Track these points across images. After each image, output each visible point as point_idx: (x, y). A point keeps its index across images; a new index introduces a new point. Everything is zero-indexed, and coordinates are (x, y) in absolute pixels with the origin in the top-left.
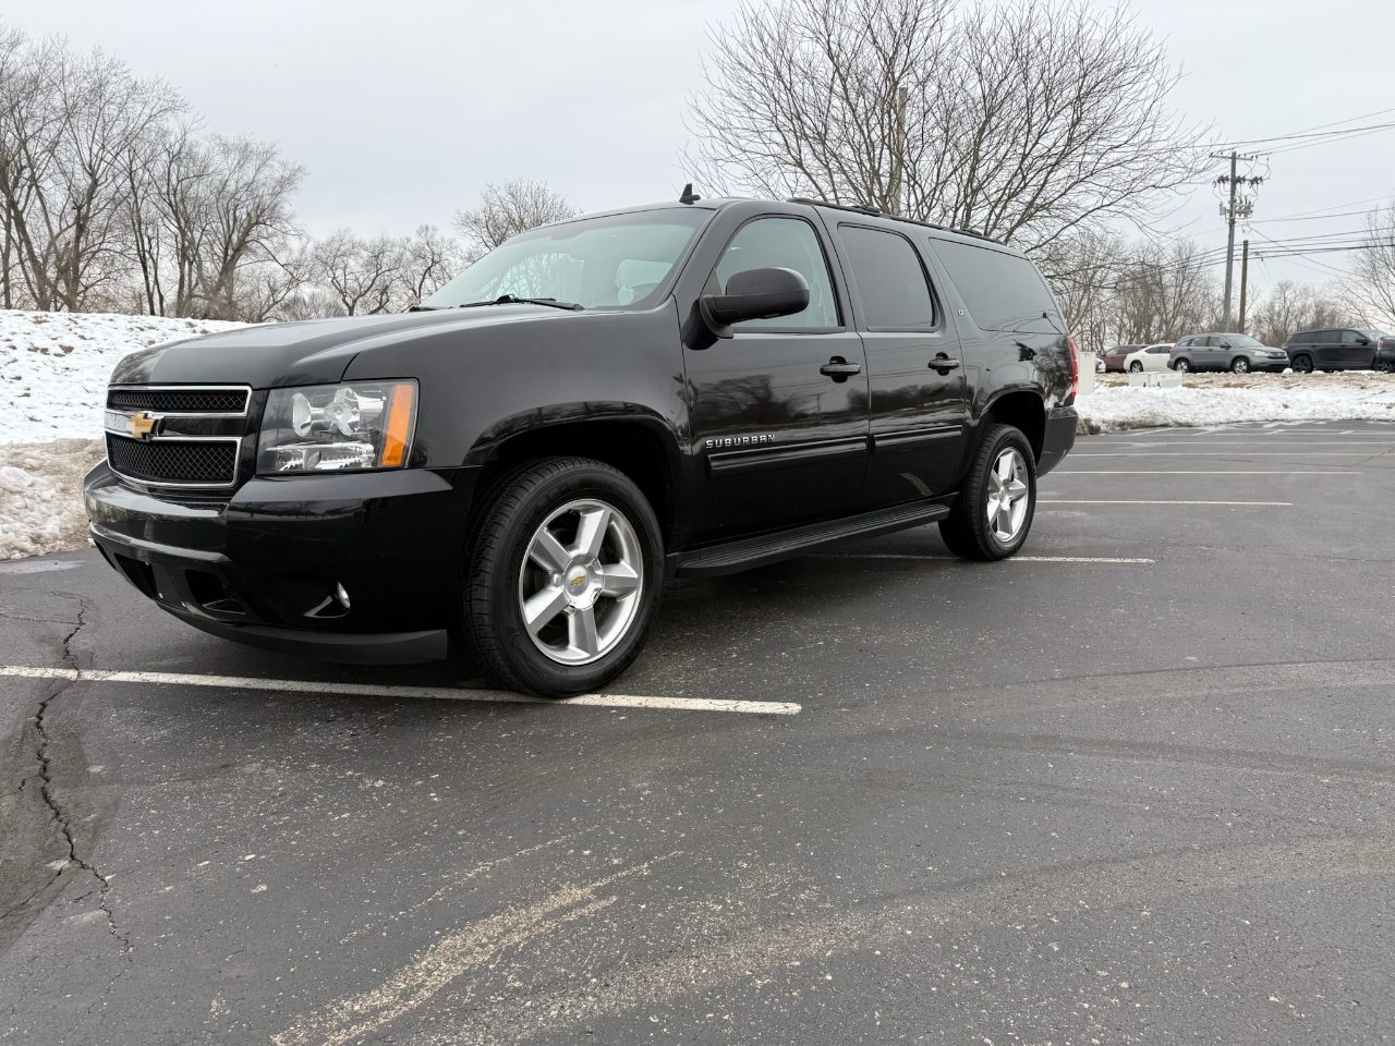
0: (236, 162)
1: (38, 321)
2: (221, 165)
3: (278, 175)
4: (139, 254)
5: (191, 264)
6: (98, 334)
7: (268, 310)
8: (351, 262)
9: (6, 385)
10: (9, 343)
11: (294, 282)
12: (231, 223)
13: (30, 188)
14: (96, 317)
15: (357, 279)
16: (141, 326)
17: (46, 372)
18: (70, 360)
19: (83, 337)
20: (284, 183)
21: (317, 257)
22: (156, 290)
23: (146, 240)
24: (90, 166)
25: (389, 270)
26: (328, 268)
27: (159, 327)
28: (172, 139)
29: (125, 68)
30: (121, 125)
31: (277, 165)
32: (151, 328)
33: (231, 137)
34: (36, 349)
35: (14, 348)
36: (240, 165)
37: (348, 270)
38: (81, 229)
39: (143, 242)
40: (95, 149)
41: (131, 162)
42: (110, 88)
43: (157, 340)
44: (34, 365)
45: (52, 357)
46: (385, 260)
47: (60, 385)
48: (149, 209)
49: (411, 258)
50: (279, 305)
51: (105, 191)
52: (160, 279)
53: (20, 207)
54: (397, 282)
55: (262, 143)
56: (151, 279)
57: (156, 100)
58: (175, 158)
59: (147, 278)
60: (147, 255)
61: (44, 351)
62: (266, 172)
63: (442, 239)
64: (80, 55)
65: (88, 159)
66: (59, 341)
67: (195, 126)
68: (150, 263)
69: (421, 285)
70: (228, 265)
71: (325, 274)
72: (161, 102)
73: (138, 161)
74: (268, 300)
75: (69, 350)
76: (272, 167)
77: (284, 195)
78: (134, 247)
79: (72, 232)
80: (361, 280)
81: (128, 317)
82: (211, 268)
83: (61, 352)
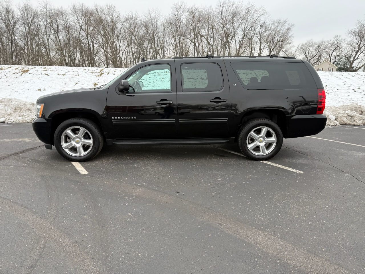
3: (286, 28)
8: (311, 49)
15: (312, 54)
20: (288, 30)
21: (302, 48)
25: (323, 50)
26: (304, 51)
28: (262, 22)
29: (254, 6)
31: (286, 25)
33: (276, 19)
37: (310, 51)
42: (250, 12)
46: (321, 47)
49: (330, 46)
54: (325, 53)
55: (284, 20)
62: (284, 27)
63: (342, 39)
64: (245, 4)
67: (268, 18)
69: (332, 54)
71: (303, 53)
72: (261, 13)
80: (313, 54)
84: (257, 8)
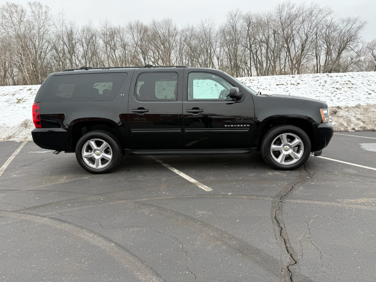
0: (346, 24)
1: (293, 77)
2: (341, 26)
3: (358, 26)
4: (316, 55)
5: (329, 55)
6: (305, 80)
7: (349, 65)
9: (286, 93)
10: (287, 83)
11: (359, 56)
12: (342, 42)
13: (292, 42)
14: (305, 75)
16: (315, 76)
17: (294, 89)
18: (299, 86)
19: (302, 80)
20: (359, 28)
21: (368, 47)
22: (319, 64)
23: (318, 51)
24: (307, 34)
26: (371, 50)
27: (320, 76)
28: (328, 22)
29: (318, 6)
30: (316, 21)
31: (358, 23)
32: (318, 77)
33: (345, 17)
34: (292, 84)
35: (288, 84)
36: (347, 25)
38: (303, 50)
39: (317, 51)
40: (308, 29)
41: (317, 31)
42: (314, 12)
43: (319, 80)
44: (291, 88)
45: (295, 86)
47: (296, 92)
48: (320, 42)
50: (353, 63)
51: (309, 39)
52: (321, 60)
53: (290, 47)
55: (355, 17)
56: (318, 61)
57: (325, 12)
58: (328, 27)
59: (317, 61)
60: (318, 55)
61: (294, 84)
62: (355, 25)
64: (308, 5)
65: (306, 32)
66: (297, 82)
67: (335, 17)
68: (318, 57)
70: (339, 54)
71: (370, 52)
72: (327, 12)
73: (318, 30)
74: (350, 62)
75: (298, 84)
76: (356, 24)
77: (359, 31)
78: (315, 53)
79: (300, 51)
81: (312, 74)
82: (334, 55)
83: (297, 84)
84: (321, 7)
